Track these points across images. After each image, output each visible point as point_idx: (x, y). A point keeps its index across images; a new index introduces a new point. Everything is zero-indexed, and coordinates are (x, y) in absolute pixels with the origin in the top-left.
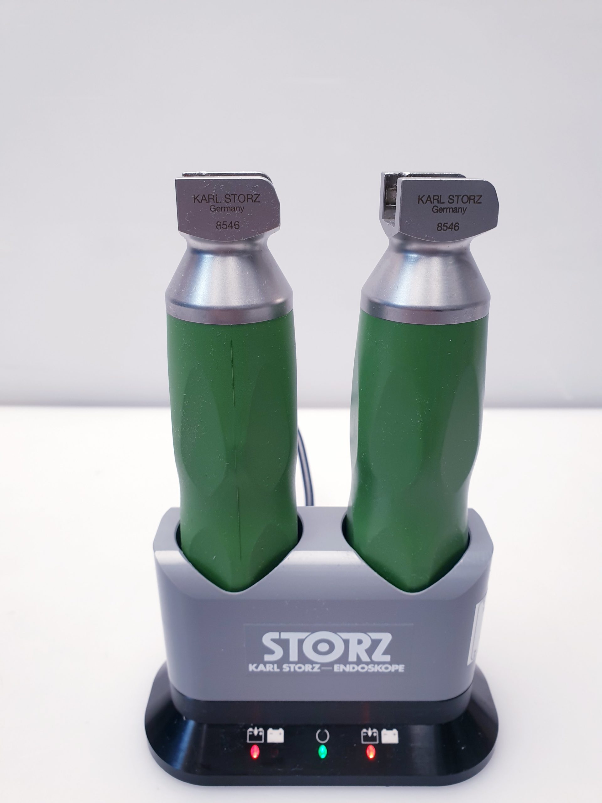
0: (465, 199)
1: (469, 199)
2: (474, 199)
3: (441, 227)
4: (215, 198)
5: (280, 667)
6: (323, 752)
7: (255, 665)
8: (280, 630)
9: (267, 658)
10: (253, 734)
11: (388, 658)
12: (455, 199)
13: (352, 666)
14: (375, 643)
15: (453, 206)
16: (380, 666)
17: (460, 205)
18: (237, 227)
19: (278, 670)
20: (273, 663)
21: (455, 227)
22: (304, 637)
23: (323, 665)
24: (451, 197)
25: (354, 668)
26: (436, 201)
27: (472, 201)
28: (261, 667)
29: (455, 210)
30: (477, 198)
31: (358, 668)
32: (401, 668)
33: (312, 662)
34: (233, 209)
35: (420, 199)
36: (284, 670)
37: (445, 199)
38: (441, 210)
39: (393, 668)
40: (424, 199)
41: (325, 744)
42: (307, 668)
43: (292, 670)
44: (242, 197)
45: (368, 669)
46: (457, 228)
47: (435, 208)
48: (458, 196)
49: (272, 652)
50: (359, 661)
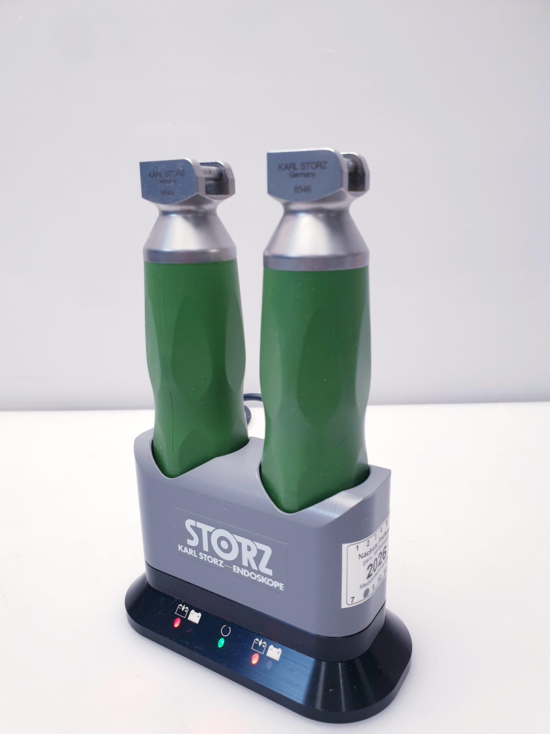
0: (314, 165)
1: (317, 166)
2: (320, 165)
3: (297, 189)
4: (160, 174)
5: (197, 554)
6: (221, 643)
7: (182, 546)
8: (196, 520)
9: (189, 542)
10: (181, 609)
11: (270, 572)
12: (306, 165)
13: (245, 570)
14: (260, 553)
15: (305, 171)
16: (266, 578)
17: (310, 170)
18: (173, 194)
19: (197, 556)
20: (193, 548)
21: (307, 189)
22: (211, 531)
23: (226, 562)
24: (303, 164)
25: (247, 574)
26: (292, 169)
27: (319, 167)
28: (186, 550)
29: (307, 175)
30: (323, 165)
31: (250, 574)
32: (281, 586)
33: (219, 558)
34: (170, 182)
35: (280, 167)
36: (200, 557)
37: (298, 166)
38: (296, 175)
39: (276, 584)
40: (283, 167)
41: (224, 638)
42: (215, 561)
43: (205, 560)
44: (175, 173)
45: (257, 578)
46: (309, 190)
47: (292, 174)
48: (308, 163)
49: (192, 539)
50: (249, 568)
